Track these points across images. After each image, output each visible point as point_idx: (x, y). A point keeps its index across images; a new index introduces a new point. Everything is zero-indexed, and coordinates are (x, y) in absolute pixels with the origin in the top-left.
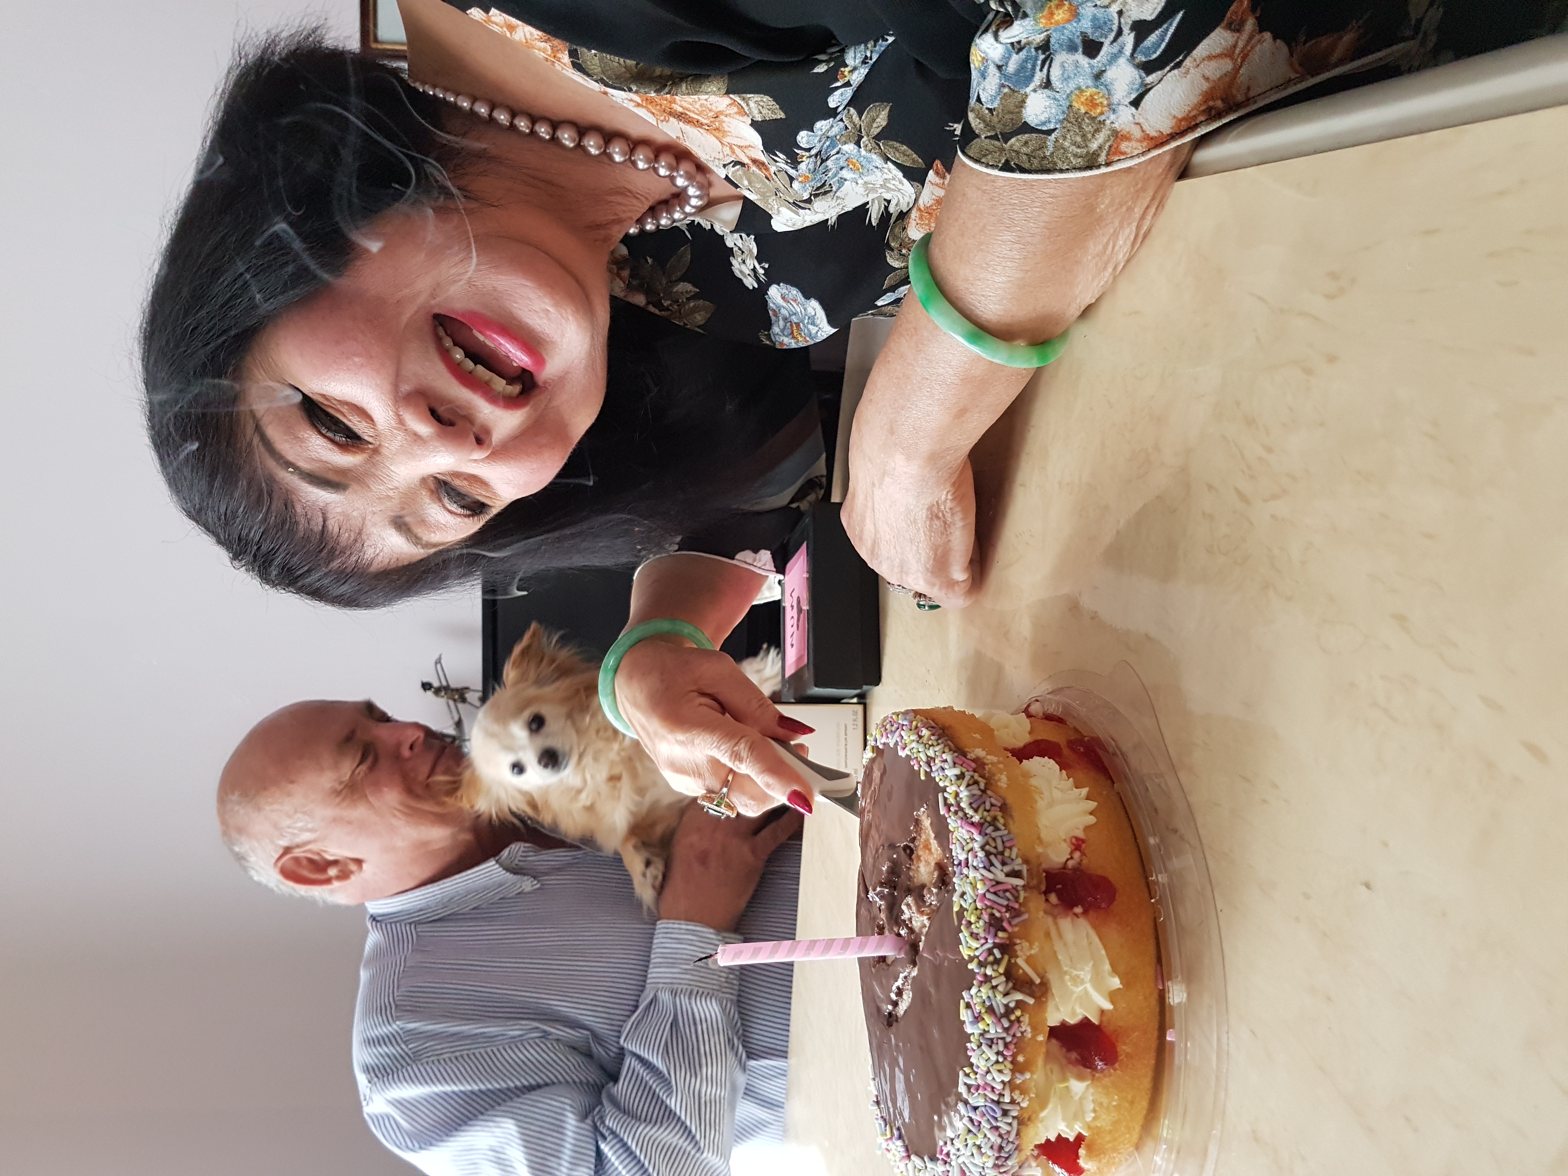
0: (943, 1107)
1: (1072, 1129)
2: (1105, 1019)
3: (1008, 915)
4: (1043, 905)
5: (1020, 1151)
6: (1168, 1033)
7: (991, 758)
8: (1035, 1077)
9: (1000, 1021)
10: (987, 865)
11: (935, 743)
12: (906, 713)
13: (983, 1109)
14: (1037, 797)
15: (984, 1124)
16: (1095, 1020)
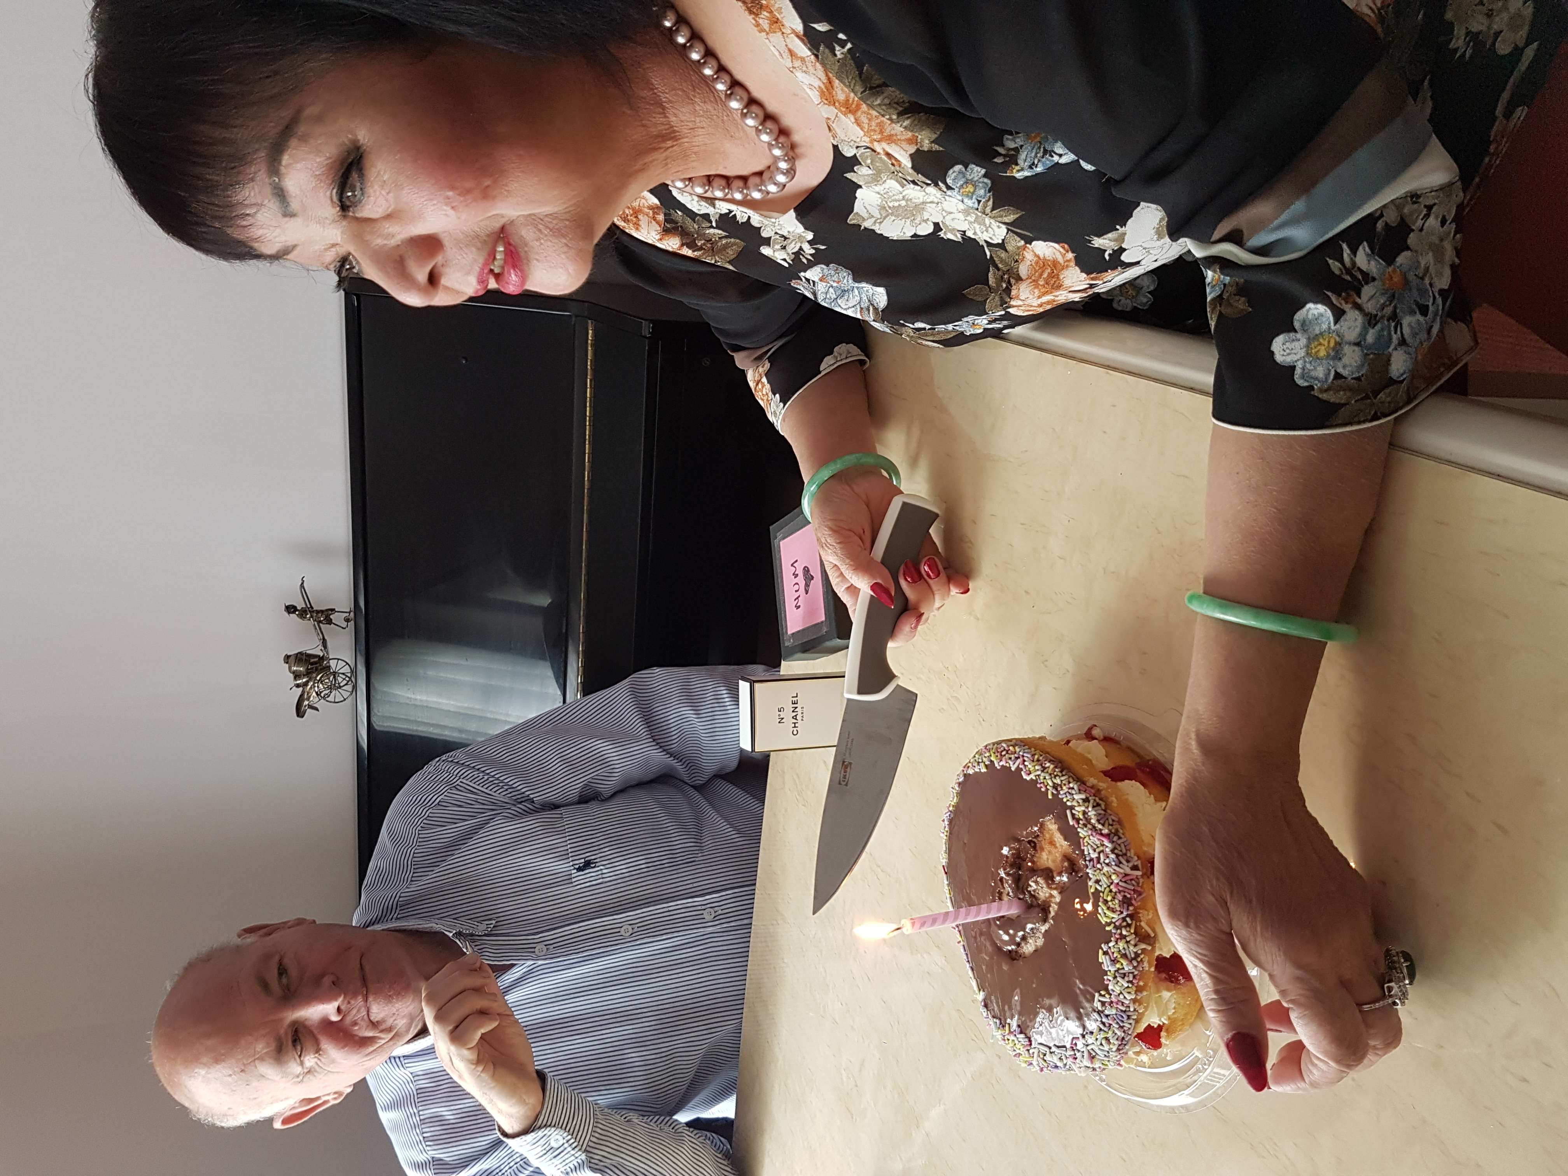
1: (1160, 1021)
3: (1134, 895)
7: (1101, 784)
8: (1146, 993)
9: (1130, 961)
10: (1118, 864)
13: (1114, 1016)
14: (1135, 811)
15: (1114, 1025)
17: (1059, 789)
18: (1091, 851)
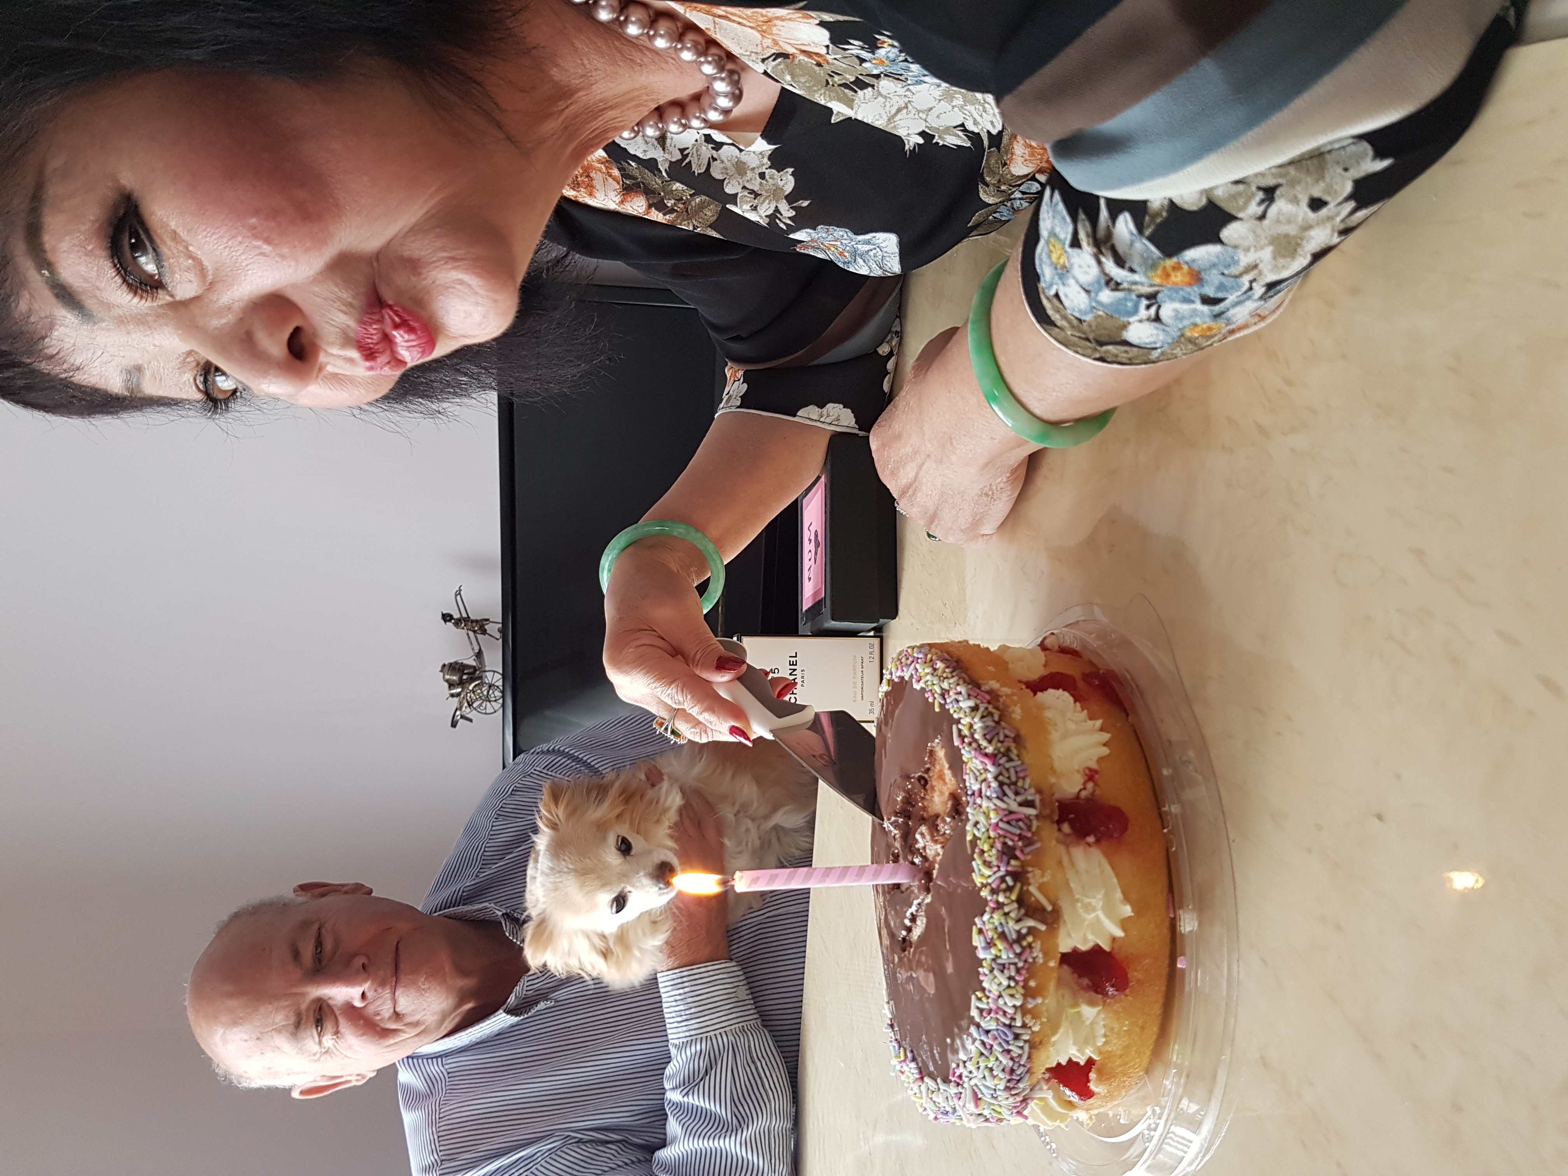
0: (956, 1030)
1: (1083, 1054)
2: (1116, 945)
3: (1020, 844)
4: (1056, 834)
5: (1032, 1074)
6: (1179, 960)
7: (1006, 690)
8: (1047, 1001)
9: (1011, 946)
10: (1001, 796)
11: (950, 676)
12: (922, 646)
13: (995, 1033)
14: (1050, 728)
15: (996, 1047)
16: (1106, 947)
17: (946, 696)
18: (973, 781)
